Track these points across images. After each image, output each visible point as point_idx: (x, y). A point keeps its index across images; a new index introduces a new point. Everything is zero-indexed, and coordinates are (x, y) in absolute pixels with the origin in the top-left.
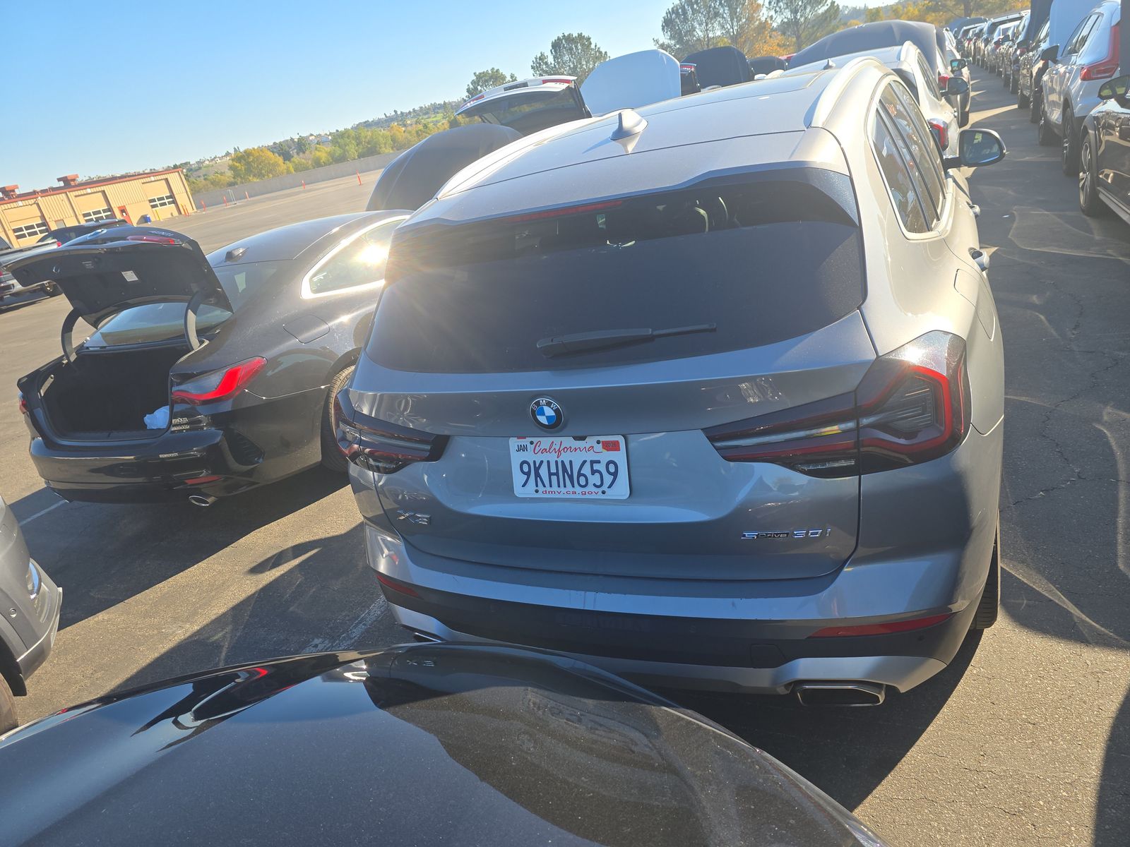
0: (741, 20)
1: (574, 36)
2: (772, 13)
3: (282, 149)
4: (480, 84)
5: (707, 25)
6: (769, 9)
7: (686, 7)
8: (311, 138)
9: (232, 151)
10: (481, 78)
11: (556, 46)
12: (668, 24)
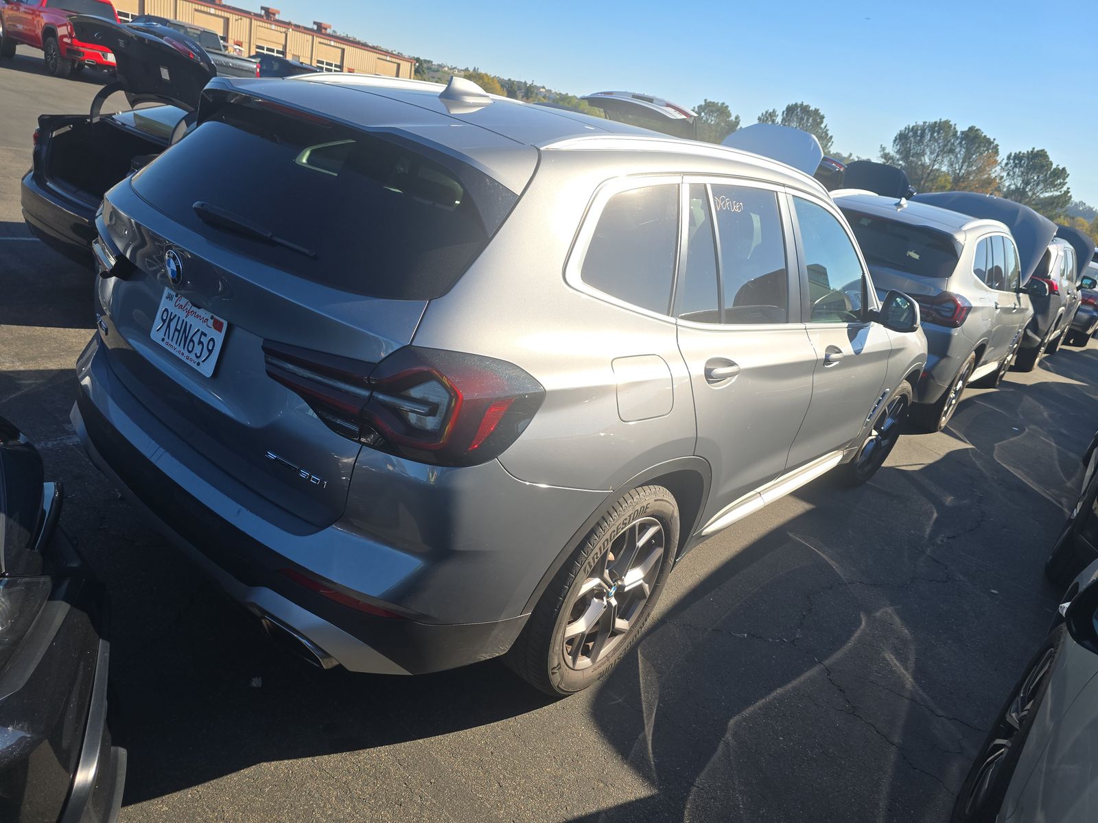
0: (971, 166)
1: (811, 109)
2: (1004, 174)
3: (511, 87)
4: (706, 111)
5: (937, 156)
6: (1002, 169)
7: (927, 131)
8: (541, 90)
9: (471, 69)
10: (709, 106)
11: (791, 110)
12: (902, 138)
